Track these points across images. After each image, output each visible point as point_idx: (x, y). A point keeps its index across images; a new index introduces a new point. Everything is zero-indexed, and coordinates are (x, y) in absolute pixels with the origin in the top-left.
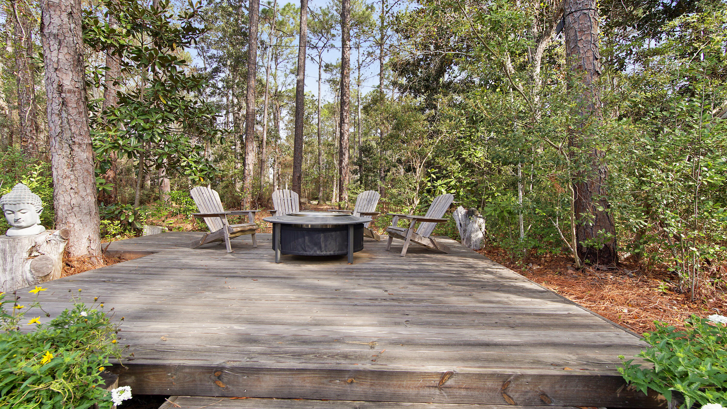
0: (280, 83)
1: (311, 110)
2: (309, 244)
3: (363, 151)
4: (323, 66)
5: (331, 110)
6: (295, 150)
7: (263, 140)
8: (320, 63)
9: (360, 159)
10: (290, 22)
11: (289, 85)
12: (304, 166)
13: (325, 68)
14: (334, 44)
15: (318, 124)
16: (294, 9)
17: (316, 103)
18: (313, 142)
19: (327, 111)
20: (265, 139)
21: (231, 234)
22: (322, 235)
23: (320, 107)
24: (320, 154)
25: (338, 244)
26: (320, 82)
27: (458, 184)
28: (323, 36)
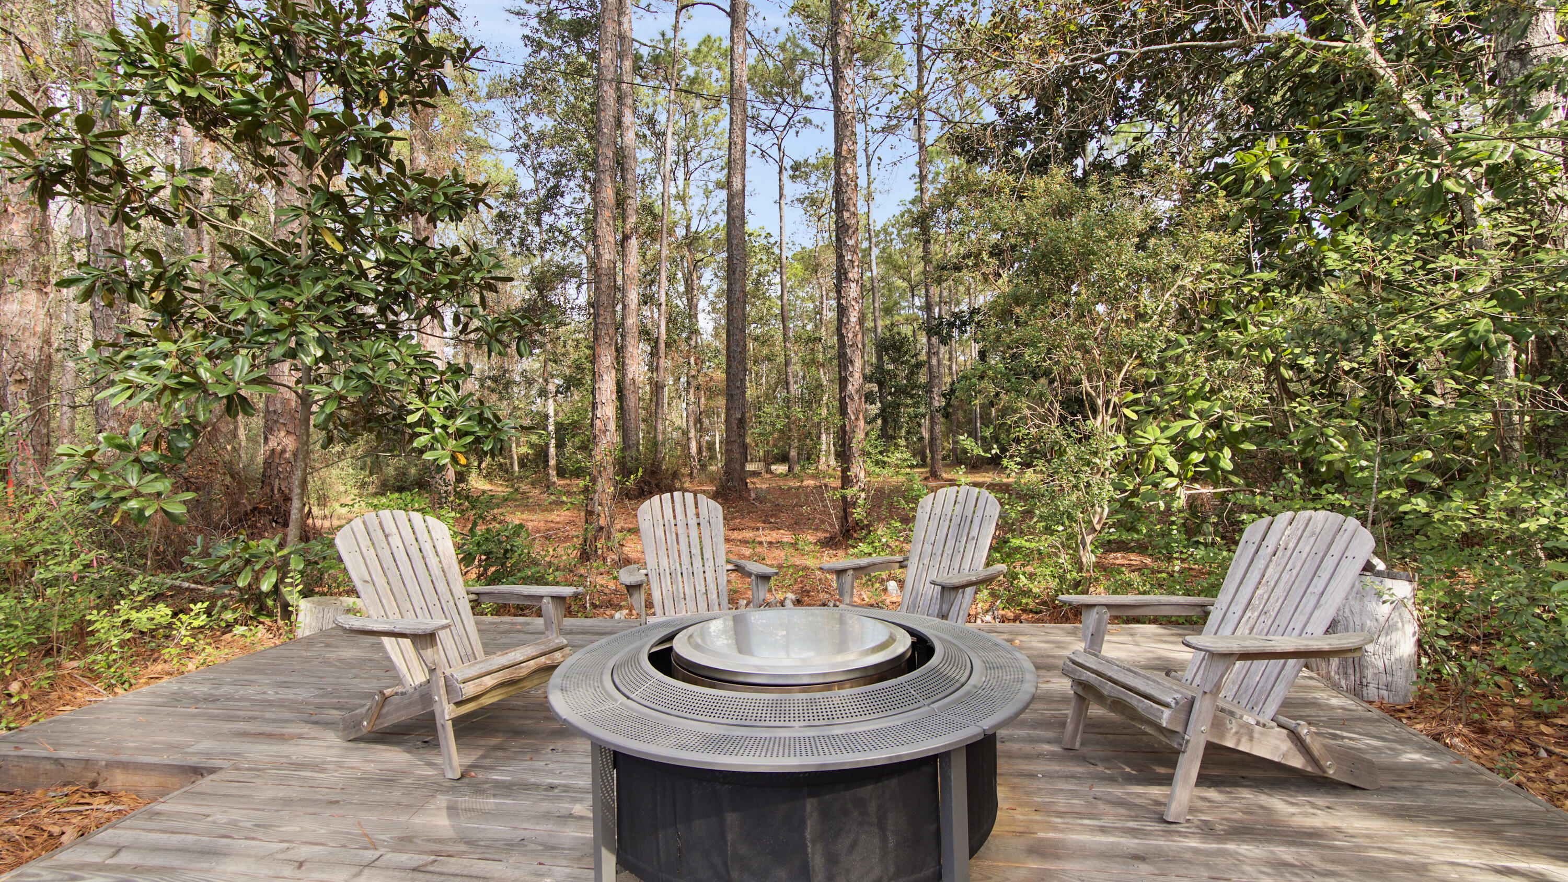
0: (695, 212)
1: (765, 267)
2: (743, 850)
3: (887, 350)
4: (788, 167)
5: (811, 263)
6: (728, 357)
7: (658, 338)
8: (782, 160)
9: (879, 367)
10: (713, 78)
11: (715, 212)
12: (751, 392)
13: (791, 173)
14: (809, 117)
15: (782, 295)
16: (719, 48)
17: (776, 250)
18: (772, 336)
19: (799, 267)
20: (663, 336)
21: (459, 704)
22: (810, 805)
23: (784, 257)
24: (787, 363)
25: (892, 843)
26: (783, 202)
27: (1212, 434)
28: (784, 101)
